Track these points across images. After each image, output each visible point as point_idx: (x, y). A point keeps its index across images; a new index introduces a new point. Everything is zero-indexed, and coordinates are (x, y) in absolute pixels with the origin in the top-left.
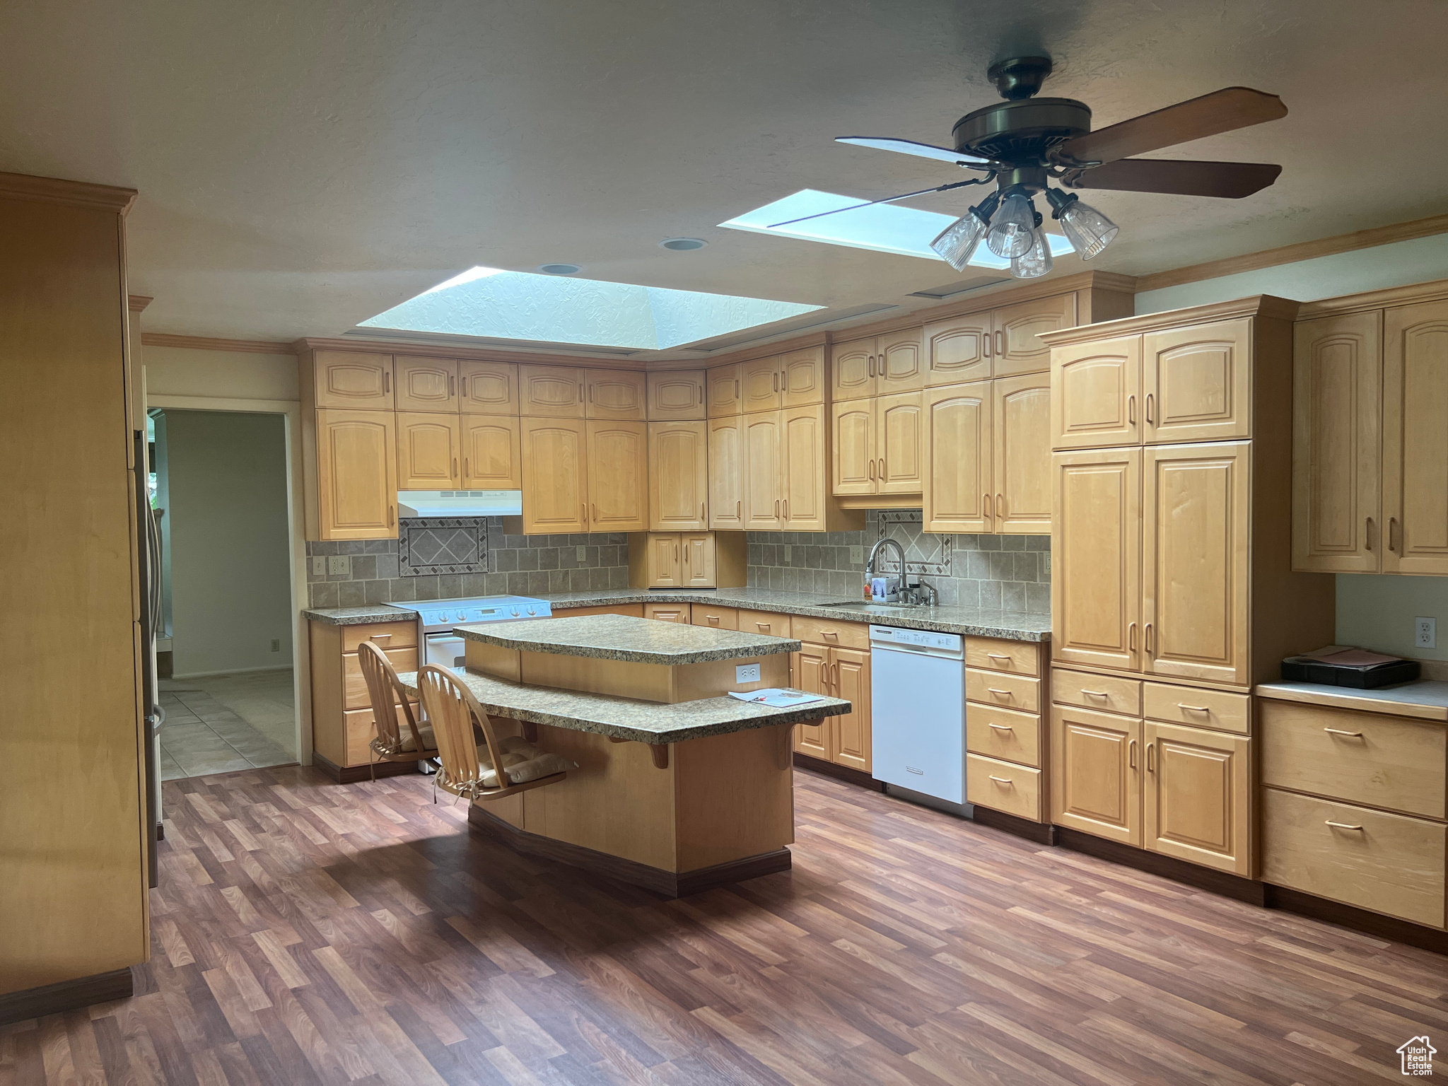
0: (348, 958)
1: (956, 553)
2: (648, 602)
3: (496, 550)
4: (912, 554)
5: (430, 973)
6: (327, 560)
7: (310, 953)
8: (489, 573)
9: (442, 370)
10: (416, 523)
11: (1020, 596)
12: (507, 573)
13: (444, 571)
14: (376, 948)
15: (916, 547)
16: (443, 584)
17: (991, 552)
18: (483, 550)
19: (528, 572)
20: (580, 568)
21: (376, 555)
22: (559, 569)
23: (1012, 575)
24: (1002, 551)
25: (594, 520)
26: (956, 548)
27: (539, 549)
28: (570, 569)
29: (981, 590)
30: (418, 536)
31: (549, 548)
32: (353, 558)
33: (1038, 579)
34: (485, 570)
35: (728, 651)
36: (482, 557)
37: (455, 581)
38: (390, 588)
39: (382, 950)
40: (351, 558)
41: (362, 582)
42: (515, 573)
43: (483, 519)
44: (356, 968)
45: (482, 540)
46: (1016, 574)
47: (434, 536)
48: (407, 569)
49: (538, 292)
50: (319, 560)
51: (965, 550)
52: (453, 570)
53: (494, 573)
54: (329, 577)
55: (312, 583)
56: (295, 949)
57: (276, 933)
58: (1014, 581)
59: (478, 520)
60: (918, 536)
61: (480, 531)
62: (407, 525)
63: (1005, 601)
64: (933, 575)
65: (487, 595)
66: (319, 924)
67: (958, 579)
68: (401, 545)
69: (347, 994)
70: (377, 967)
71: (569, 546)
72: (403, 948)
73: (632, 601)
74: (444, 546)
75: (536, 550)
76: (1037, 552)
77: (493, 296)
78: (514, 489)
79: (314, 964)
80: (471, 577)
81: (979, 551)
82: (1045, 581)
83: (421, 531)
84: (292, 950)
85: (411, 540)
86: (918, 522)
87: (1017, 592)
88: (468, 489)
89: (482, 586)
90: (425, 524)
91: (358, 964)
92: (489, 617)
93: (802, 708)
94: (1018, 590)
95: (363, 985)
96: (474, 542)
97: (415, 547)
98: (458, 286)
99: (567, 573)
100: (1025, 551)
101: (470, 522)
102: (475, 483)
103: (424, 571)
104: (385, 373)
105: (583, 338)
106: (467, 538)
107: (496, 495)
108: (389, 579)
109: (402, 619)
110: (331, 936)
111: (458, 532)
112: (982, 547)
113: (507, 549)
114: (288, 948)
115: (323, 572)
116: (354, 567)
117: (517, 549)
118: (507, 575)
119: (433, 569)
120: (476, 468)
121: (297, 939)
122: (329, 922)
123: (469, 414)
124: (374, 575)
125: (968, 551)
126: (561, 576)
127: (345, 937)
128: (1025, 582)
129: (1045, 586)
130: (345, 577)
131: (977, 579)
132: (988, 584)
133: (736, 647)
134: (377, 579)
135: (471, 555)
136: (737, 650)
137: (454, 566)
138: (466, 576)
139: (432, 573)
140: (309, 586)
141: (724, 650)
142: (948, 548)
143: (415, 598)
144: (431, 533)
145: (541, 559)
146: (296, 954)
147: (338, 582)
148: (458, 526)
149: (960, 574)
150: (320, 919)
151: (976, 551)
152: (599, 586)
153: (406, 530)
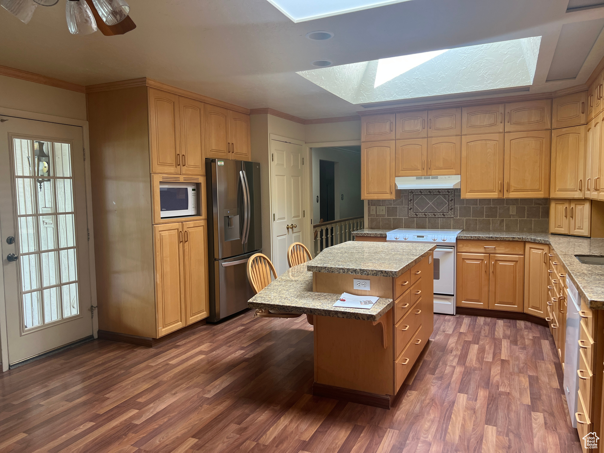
2: (527, 242)
3: (459, 206)
6: (376, 208)
8: (454, 218)
9: (419, 117)
10: (417, 192)
12: (465, 218)
13: (430, 215)
16: (429, 222)
18: (452, 206)
19: (478, 218)
20: (512, 219)
21: (398, 206)
22: (498, 218)
25: (507, 191)
27: (485, 206)
28: (505, 219)
30: (418, 198)
31: (492, 206)
32: (387, 207)
34: (453, 216)
35: (342, 269)
36: (451, 210)
37: (436, 221)
38: (403, 222)
40: (386, 207)
41: (391, 218)
42: (470, 219)
43: (452, 190)
45: (451, 201)
47: (426, 198)
48: (412, 213)
49: (446, 68)
50: (373, 208)
52: (435, 215)
53: (457, 218)
54: (377, 215)
55: (370, 217)
59: (449, 190)
61: (450, 196)
62: (413, 193)
65: (453, 229)
68: (409, 202)
71: (505, 205)
73: (514, 240)
74: (431, 203)
75: (483, 207)
77: (420, 76)
78: (456, 174)
80: (444, 219)
83: (419, 196)
85: (414, 200)
88: (430, 175)
89: (450, 224)
90: (422, 193)
92: (421, 239)
93: (342, 310)
96: (447, 202)
97: (415, 203)
98: (401, 75)
99: (503, 220)
101: (445, 192)
102: (434, 172)
103: (420, 215)
104: (391, 122)
105: (475, 87)
106: (443, 200)
107: (445, 178)
108: (403, 218)
109: (380, 236)
111: (438, 197)
113: (465, 206)
115: (374, 213)
116: (388, 211)
117: (472, 206)
118: (465, 220)
119: (425, 214)
120: (435, 164)
123: (432, 137)
124: (396, 216)
126: (499, 222)
130: (384, 215)
133: (348, 268)
134: (398, 217)
135: (445, 208)
136: (348, 270)
137: (417, 214)
138: (441, 219)
139: (424, 216)
140: (369, 219)
141: (339, 268)
143: (415, 227)
144: (424, 197)
145: (486, 212)
147: (381, 218)
148: (438, 193)
152: (525, 229)
153: (412, 195)
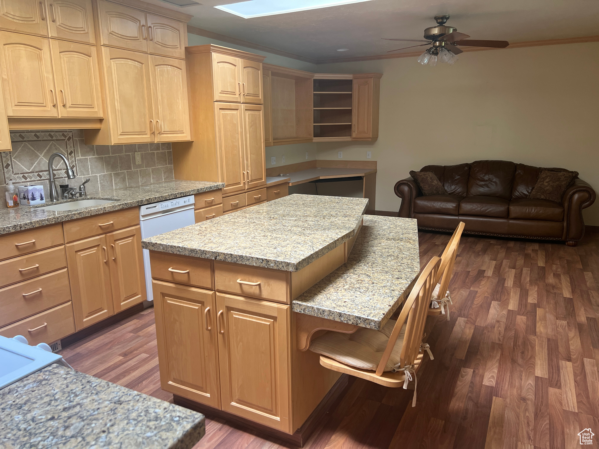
0: (533, 364)
1: (80, 160)
4: (41, 165)
5: (503, 339)
7: (549, 377)
11: (124, 180)
14: (514, 361)
15: (44, 159)
17: (104, 156)
23: (118, 168)
24: (111, 155)
26: (79, 157)
29: (100, 181)
33: (132, 168)
39: (512, 359)
44: (533, 357)
46: (120, 167)
51: (86, 157)
56: (556, 384)
57: (561, 404)
58: (120, 171)
60: (45, 151)
63: (115, 184)
64: (63, 178)
66: (531, 396)
67: (83, 176)
69: (546, 348)
70: (523, 353)
72: (502, 354)
76: (130, 154)
79: (551, 370)
81: (96, 156)
82: (136, 169)
84: (558, 385)
86: (43, 140)
87: (122, 178)
91: (530, 358)
94: (122, 176)
95: (537, 348)
100: (124, 154)
110: (531, 382)
112: (98, 154)
114: (560, 387)
121: (552, 391)
122: (524, 394)
125: (88, 157)
127: (523, 378)
128: (126, 171)
129: (136, 171)
131: (96, 175)
132: (104, 176)
142: (72, 157)
146: (557, 381)
149: (85, 173)
150: (528, 399)
151: (94, 157)
